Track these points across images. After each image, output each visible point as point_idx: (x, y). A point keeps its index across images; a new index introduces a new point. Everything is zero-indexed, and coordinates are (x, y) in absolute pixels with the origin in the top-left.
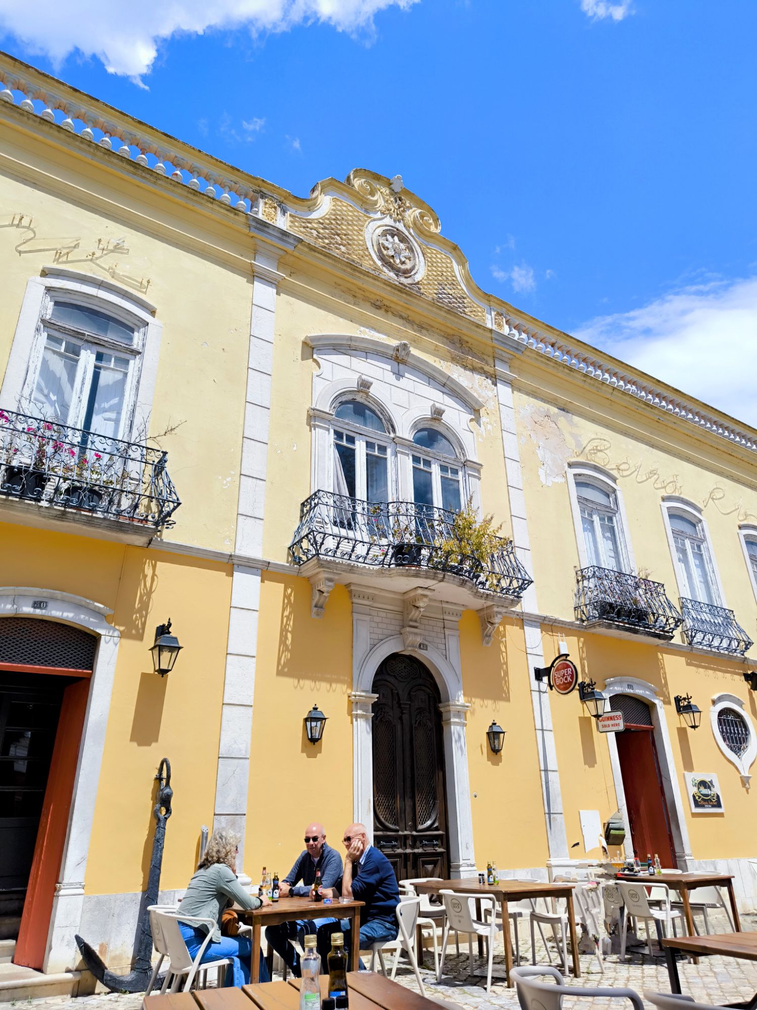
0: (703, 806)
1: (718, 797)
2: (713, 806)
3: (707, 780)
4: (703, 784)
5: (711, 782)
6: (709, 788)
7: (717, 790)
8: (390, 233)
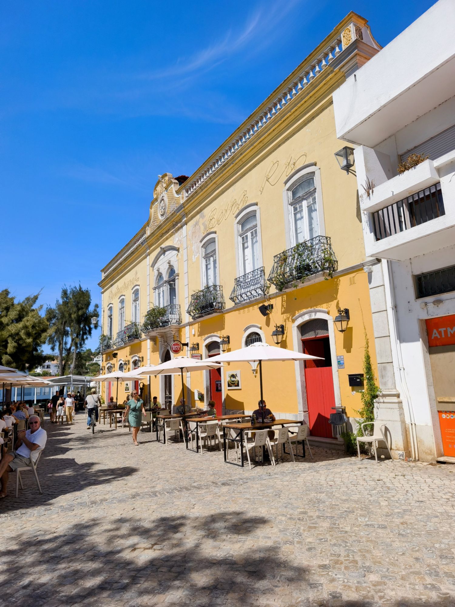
0: (231, 386)
1: (238, 381)
2: (236, 386)
3: (235, 374)
4: (233, 376)
5: (236, 375)
6: (235, 378)
7: (238, 378)
8: (161, 201)
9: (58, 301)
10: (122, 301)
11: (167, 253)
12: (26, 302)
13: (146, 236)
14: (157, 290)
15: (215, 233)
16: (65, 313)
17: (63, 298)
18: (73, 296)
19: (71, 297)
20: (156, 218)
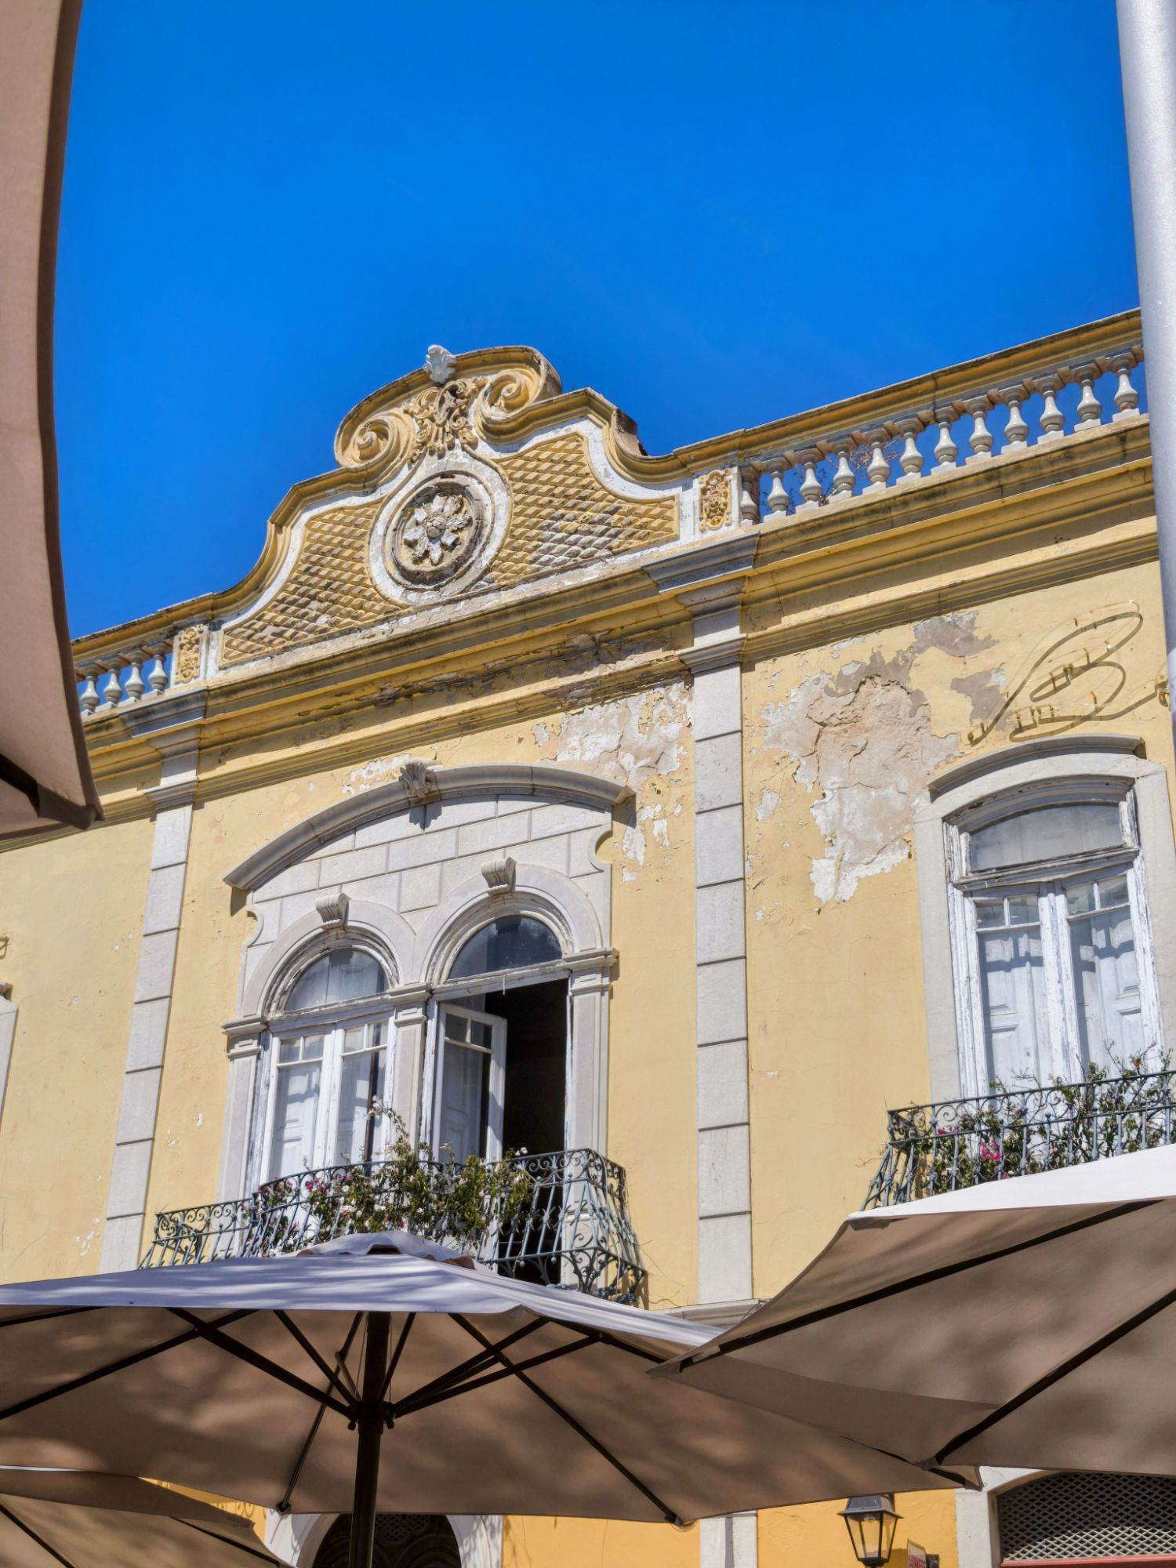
11: (463, 811)
14: (275, 1042)
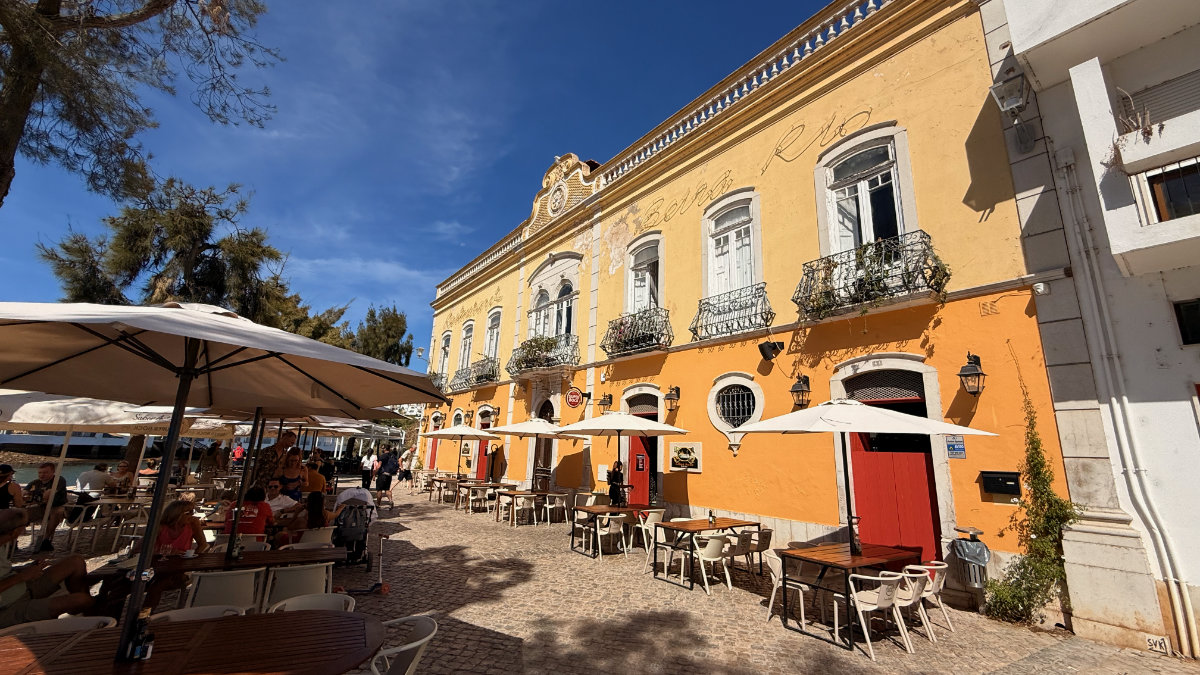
0: (679, 466)
1: (696, 460)
2: (690, 467)
3: (688, 448)
4: (685, 451)
5: (692, 449)
6: (689, 454)
7: (696, 455)
8: (556, 192)
9: (361, 324)
10: (469, 329)
11: (557, 263)
12: (326, 316)
13: (522, 239)
14: (534, 314)
15: (659, 232)
16: (370, 341)
17: (368, 321)
18: (384, 320)
19: (381, 321)
20: (542, 214)
